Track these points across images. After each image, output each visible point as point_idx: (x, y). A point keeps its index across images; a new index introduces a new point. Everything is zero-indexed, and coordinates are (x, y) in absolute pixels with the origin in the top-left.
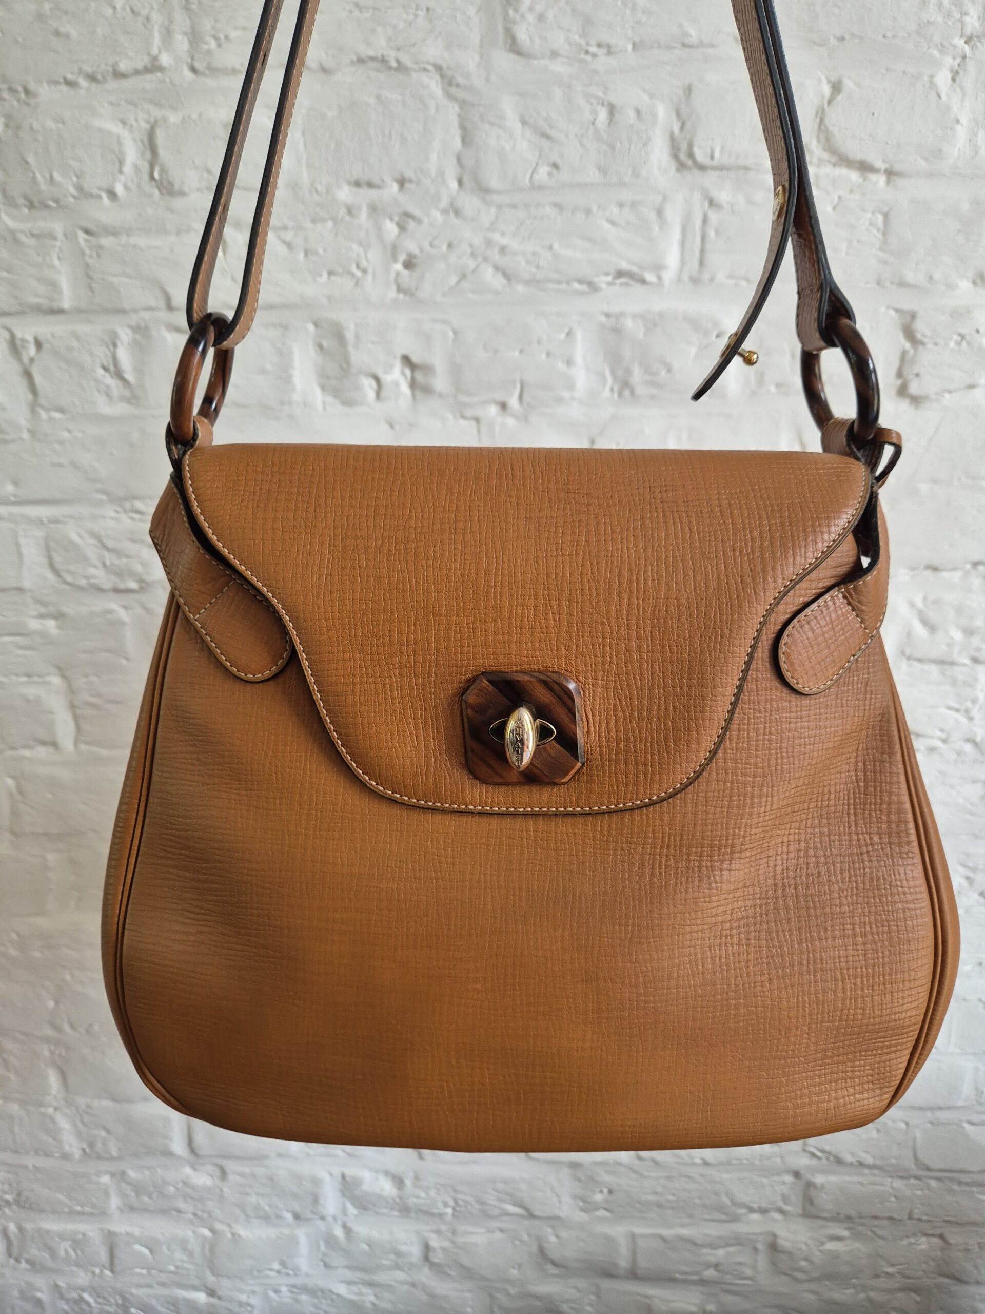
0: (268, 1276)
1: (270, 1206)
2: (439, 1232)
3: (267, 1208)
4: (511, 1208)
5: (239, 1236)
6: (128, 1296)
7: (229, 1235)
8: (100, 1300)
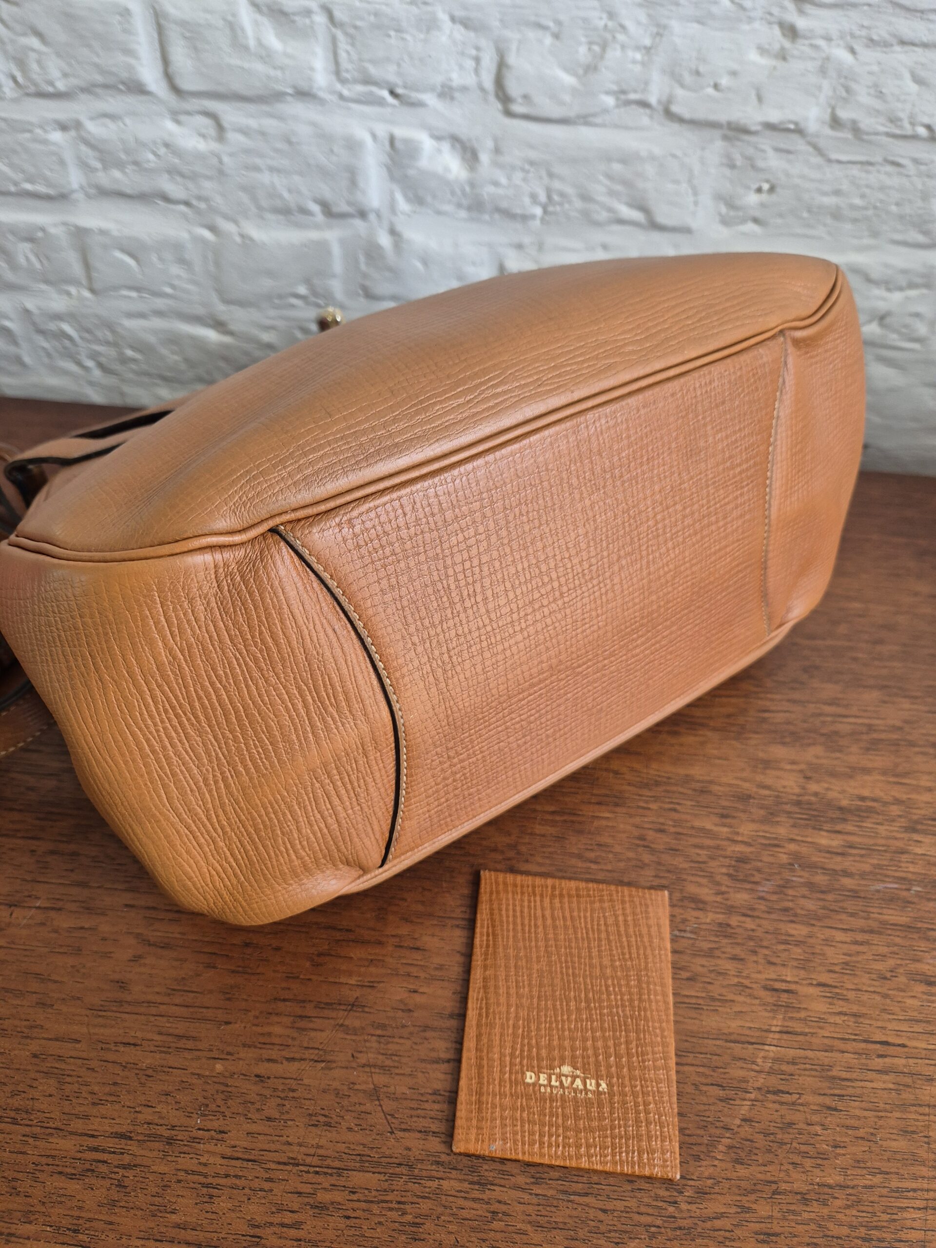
0: (293, 306)
1: (290, 191)
2: (519, 247)
3: (286, 195)
4: (627, 212)
5: (251, 239)
6: (119, 330)
7: (238, 239)
8: (87, 335)
